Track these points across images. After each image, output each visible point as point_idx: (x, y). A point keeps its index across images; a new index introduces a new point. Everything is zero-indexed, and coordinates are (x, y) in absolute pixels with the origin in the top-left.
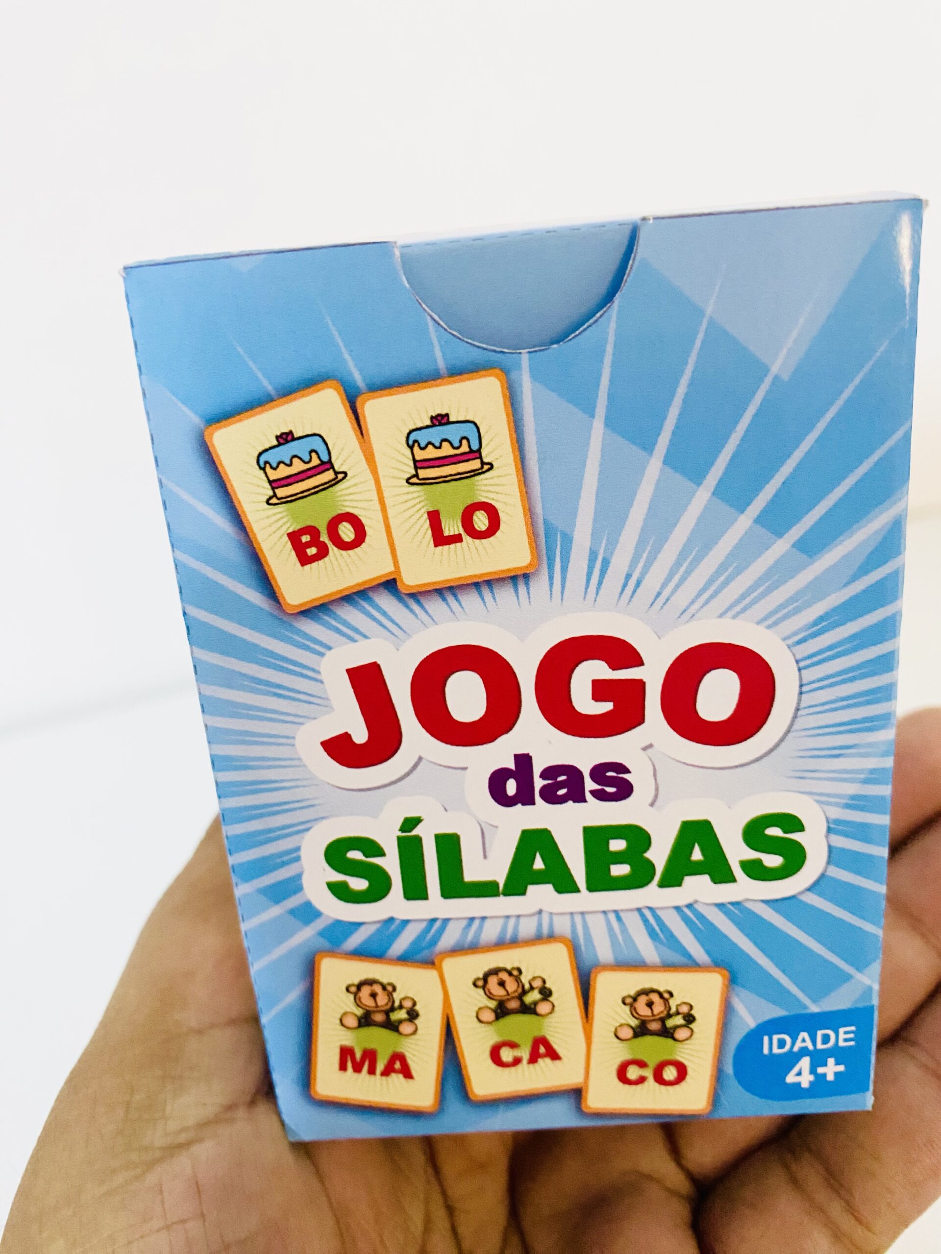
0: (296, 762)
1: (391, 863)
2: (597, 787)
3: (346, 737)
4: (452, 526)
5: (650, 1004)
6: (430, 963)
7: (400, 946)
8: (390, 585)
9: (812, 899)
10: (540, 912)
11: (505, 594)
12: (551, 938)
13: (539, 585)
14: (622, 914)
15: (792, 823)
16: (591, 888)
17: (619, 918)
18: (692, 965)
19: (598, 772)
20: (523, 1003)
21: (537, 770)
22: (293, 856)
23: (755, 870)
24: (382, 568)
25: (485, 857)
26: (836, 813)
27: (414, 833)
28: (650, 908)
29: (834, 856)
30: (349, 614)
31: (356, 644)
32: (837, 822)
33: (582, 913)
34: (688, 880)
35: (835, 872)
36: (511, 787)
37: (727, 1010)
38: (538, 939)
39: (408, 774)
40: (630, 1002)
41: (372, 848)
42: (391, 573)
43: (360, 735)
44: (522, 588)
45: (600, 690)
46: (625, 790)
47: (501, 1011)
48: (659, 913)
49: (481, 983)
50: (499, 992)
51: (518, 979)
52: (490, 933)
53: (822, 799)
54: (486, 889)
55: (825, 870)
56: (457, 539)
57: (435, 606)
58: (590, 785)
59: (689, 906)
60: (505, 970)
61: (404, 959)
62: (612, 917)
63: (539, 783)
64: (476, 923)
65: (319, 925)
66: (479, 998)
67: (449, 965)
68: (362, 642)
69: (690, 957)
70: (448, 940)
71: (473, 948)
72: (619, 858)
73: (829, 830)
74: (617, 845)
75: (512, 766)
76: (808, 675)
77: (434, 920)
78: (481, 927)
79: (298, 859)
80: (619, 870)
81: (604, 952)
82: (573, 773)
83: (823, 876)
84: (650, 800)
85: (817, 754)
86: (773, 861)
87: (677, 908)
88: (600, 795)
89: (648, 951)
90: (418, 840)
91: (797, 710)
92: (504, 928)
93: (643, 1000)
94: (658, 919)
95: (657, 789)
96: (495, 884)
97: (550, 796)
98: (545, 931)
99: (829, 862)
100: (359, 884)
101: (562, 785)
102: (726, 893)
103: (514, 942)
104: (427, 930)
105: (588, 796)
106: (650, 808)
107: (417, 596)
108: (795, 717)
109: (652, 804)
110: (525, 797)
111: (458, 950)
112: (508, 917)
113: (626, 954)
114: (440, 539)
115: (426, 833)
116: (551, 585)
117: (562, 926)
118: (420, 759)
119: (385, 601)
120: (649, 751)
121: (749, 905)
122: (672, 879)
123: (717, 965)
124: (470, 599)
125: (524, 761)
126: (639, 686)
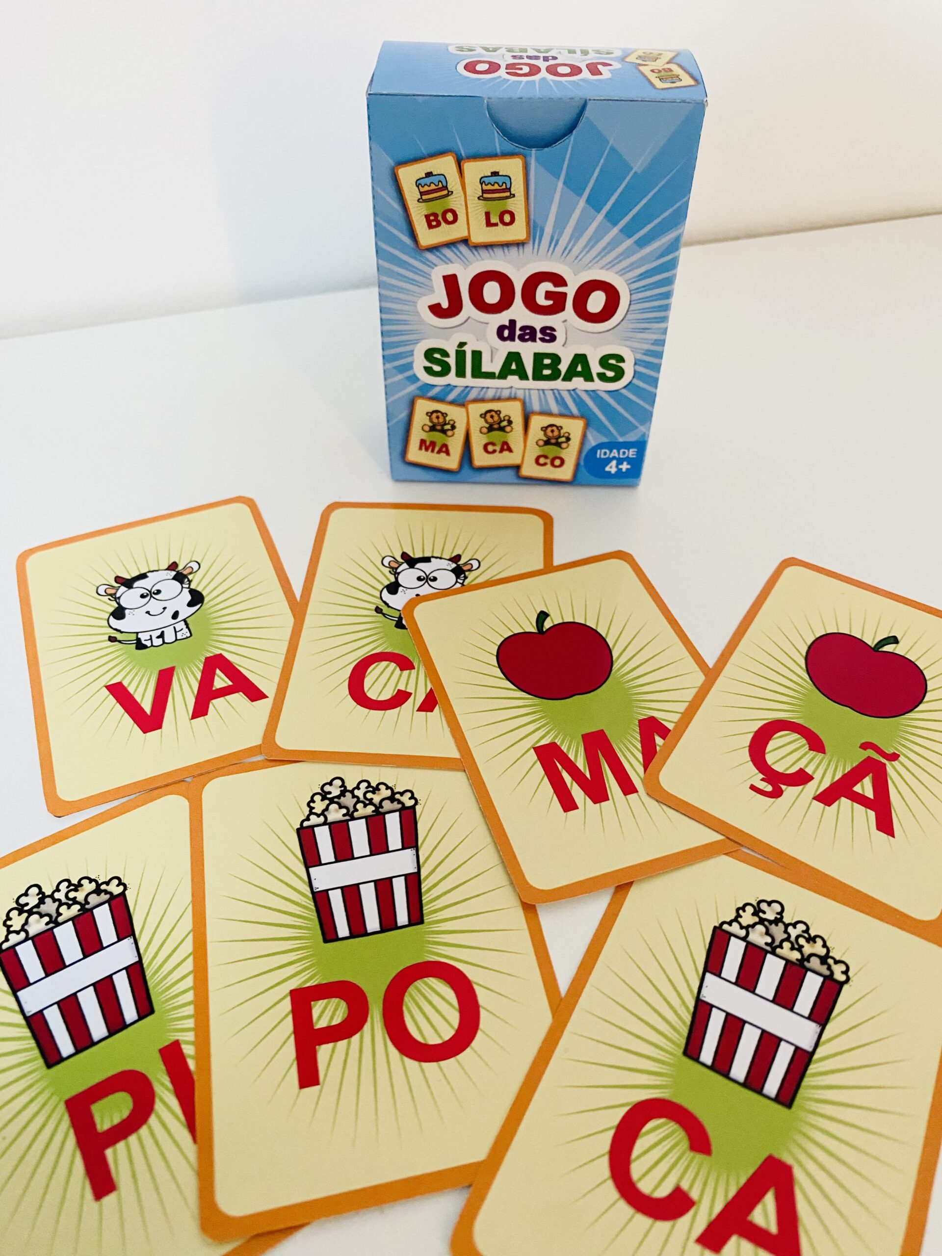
0: (417, 314)
1: (452, 361)
2: (542, 336)
3: (439, 305)
4: (494, 219)
5: (552, 431)
6: (463, 405)
7: (451, 397)
8: (465, 241)
9: (624, 392)
10: (511, 387)
11: (514, 250)
12: (515, 399)
13: (528, 248)
14: (546, 392)
15: (620, 359)
16: (534, 379)
17: (544, 393)
18: (572, 416)
19: (543, 330)
20: (500, 426)
21: (518, 326)
22: (411, 354)
23: (602, 377)
24: (464, 234)
25: (492, 361)
26: (639, 356)
27: (463, 349)
28: (558, 390)
29: (636, 374)
30: (446, 252)
31: (447, 265)
32: (640, 360)
33: (529, 389)
34: (575, 379)
35: (635, 381)
36: (506, 333)
37: (584, 436)
38: (510, 399)
39: (462, 324)
40: (544, 429)
41: (445, 354)
42: (466, 237)
43: (445, 304)
44: (521, 248)
45: (548, 295)
46: (553, 339)
47: (491, 429)
48: (561, 392)
49: (483, 416)
50: (490, 420)
51: (499, 415)
52: (490, 394)
53: (634, 350)
54: (490, 375)
55: (632, 381)
56: (496, 225)
57: (483, 252)
58: (539, 335)
59: (574, 390)
60: (493, 411)
61: (452, 403)
62: (541, 392)
63: (518, 332)
64: (485, 390)
65: (419, 384)
66: (482, 423)
67: (471, 407)
68: (451, 265)
69: (571, 412)
70: (473, 395)
71: (483, 400)
72: (547, 367)
73: (635, 364)
74: (547, 361)
75: (507, 324)
76: (634, 297)
77: (467, 387)
78: (485, 393)
79: (412, 355)
80: (547, 372)
81: (536, 407)
82: (532, 329)
83: (630, 383)
84: (562, 344)
85: (635, 330)
86: (610, 374)
87: (569, 391)
88: (542, 340)
89: (554, 408)
90: (464, 352)
91: (628, 311)
92: (496, 393)
93: (550, 429)
94: (559, 394)
95: (566, 339)
96: (494, 374)
97: (522, 338)
98: (513, 395)
99: (634, 377)
100: (437, 368)
101: (527, 334)
102: (589, 386)
103: (499, 399)
104: (463, 391)
105: (538, 340)
106: (563, 348)
107: (477, 247)
108: (626, 314)
109: (563, 346)
110: (511, 338)
111: (475, 401)
112: (497, 388)
113: (545, 409)
114: (489, 224)
115: (468, 349)
116: (533, 248)
117: (520, 394)
118: (469, 318)
119: (463, 248)
120: (565, 323)
121: (599, 392)
122: (568, 378)
123: (582, 417)
124: (499, 252)
125: (513, 322)
126: (564, 295)
